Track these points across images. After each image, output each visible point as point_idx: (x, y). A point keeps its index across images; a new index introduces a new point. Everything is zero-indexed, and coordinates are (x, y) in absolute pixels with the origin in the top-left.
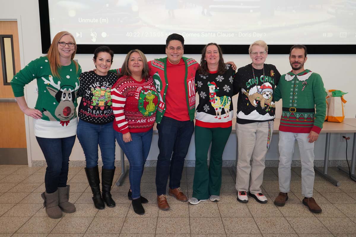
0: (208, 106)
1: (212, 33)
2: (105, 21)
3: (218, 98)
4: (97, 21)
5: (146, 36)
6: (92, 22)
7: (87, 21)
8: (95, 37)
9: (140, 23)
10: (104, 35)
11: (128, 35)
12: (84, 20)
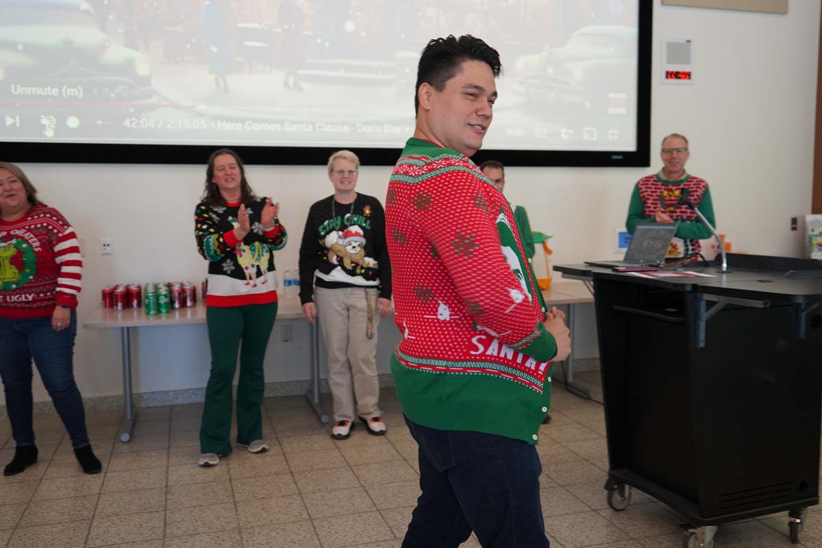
0: (232, 263)
1: (305, 125)
2: (75, 92)
3: (246, 248)
4: (55, 92)
5: (169, 126)
6: (45, 93)
7: (31, 91)
8: (52, 126)
9: (154, 100)
10: (73, 122)
11: (127, 123)
12: (25, 89)
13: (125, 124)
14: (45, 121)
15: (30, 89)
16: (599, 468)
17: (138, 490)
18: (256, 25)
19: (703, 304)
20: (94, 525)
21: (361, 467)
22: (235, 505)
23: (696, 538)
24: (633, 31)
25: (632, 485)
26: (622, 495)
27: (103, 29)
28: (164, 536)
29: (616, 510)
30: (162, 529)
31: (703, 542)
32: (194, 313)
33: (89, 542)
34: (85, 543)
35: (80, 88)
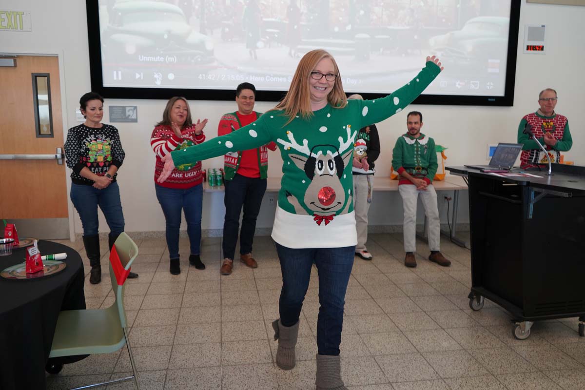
2: (172, 59)
5: (223, 79)
6: (157, 60)
8: (160, 79)
9: (215, 64)
10: (171, 76)
11: (200, 77)
12: (146, 58)
14: (156, 76)
15: (149, 58)
16: (466, 287)
18: (273, 20)
19: (533, 194)
20: (184, 296)
22: (258, 292)
23: (520, 327)
24: (506, 20)
25: (485, 296)
26: (479, 301)
27: (188, 23)
28: (221, 304)
29: (474, 310)
30: (220, 301)
31: (524, 330)
33: (183, 304)
34: (181, 305)
35: (175, 57)
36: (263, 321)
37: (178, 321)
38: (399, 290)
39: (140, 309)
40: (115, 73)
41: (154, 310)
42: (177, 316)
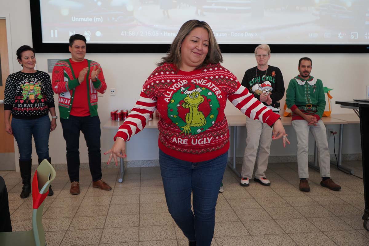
2: (99, 20)
4: (91, 20)
5: (141, 35)
6: (86, 21)
7: (80, 20)
8: (89, 36)
9: (135, 23)
10: (98, 34)
12: (78, 19)
13: (121, 34)
14: (86, 33)
15: (80, 18)
17: (127, 204)
20: (108, 218)
21: (232, 200)
28: (139, 225)
30: (138, 222)
32: (152, 123)
33: (106, 225)
34: (104, 226)
35: (102, 18)
36: (176, 241)
37: (100, 241)
38: (297, 212)
39: (68, 230)
40: (52, 31)
41: (80, 231)
42: (100, 237)
